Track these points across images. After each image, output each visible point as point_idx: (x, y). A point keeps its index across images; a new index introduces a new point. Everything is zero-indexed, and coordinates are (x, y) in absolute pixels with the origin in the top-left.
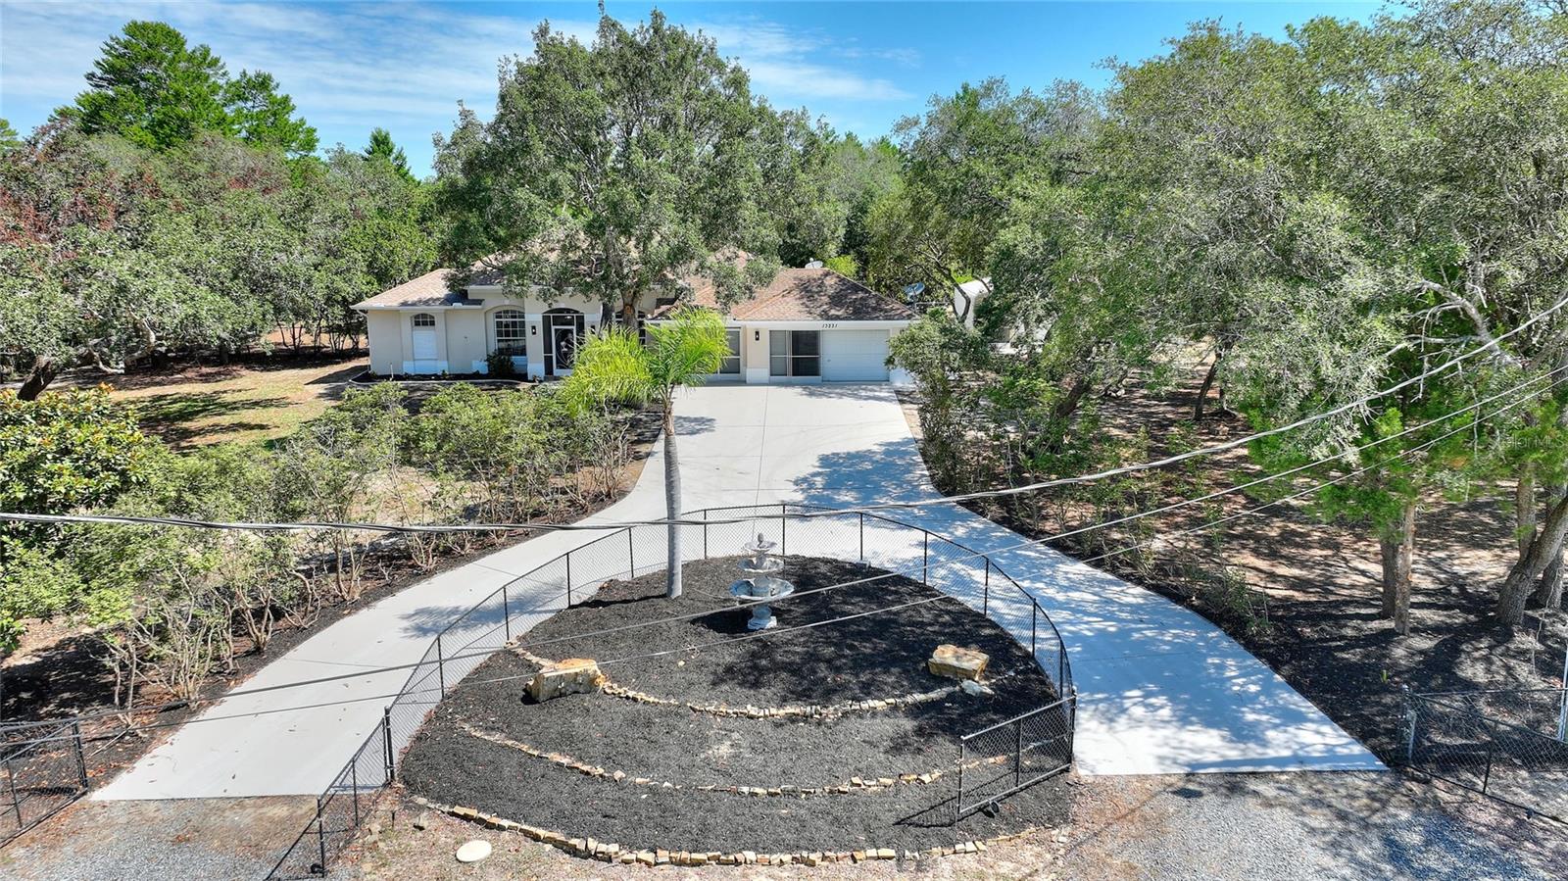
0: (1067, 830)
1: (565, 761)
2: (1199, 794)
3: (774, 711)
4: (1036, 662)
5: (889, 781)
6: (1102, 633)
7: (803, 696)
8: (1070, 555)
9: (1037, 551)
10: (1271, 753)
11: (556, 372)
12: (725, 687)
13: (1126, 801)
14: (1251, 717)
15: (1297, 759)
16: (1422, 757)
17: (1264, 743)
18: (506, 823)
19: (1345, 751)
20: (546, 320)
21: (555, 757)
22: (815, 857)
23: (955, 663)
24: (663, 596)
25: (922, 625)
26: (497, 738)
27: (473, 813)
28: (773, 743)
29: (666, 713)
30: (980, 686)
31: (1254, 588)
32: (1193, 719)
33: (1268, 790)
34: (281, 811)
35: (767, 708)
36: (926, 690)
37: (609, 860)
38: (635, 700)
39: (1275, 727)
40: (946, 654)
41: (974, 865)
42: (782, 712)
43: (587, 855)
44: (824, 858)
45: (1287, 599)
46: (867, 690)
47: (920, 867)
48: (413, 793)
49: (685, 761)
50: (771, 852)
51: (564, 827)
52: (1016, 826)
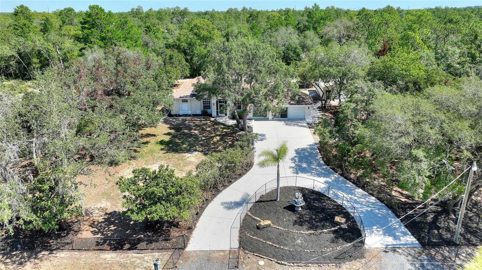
0: (364, 260)
1: (271, 244)
2: (387, 252)
3: (306, 232)
4: (354, 219)
5: (331, 249)
6: (367, 210)
7: (311, 228)
8: (357, 186)
9: (351, 185)
10: (402, 242)
11: (219, 115)
12: (295, 226)
13: (375, 253)
14: (397, 234)
15: (406, 244)
16: (428, 244)
17: (400, 240)
18: (265, 257)
19: (414, 242)
20: (217, 102)
21: (268, 242)
22: (322, 265)
23: (340, 221)
24: (275, 200)
25: (330, 209)
26: (255, 238)
27: (258, 255)
28: (308, 239)
29: (286, 232)
30: (345, 226)
31: (398, 198)
32: (387, 234)
33: (400, 251)
34: (222, 254)
35: (305, 232)
36: (334, 227)
37: (286, 265)
38: (279, 229)
39: (402, 236)
40: (337, 219)
41: (349, 267)
42: (308, 232)
43: (282, 264)
44: (323, 265)
45: (406, 201)
46: (324, 227)
47: (340, 267)
48: (245, 250)
49: (293, 244)
50: (314, 264)
51: (276, 258)
52: (355, 259)
